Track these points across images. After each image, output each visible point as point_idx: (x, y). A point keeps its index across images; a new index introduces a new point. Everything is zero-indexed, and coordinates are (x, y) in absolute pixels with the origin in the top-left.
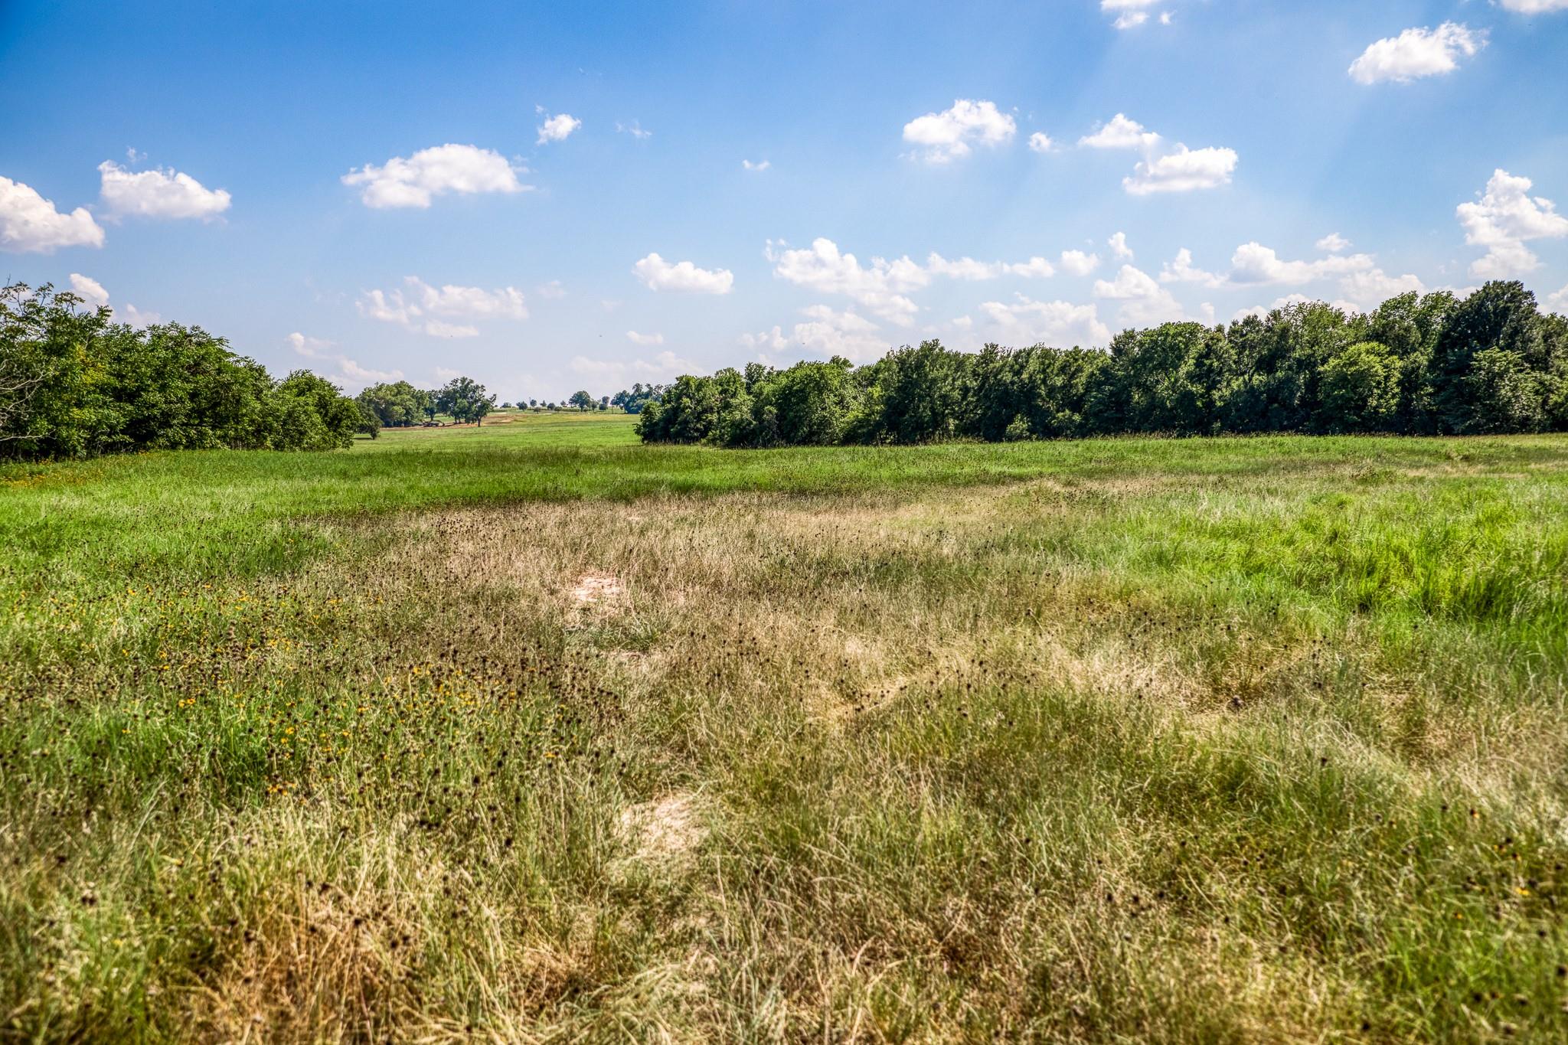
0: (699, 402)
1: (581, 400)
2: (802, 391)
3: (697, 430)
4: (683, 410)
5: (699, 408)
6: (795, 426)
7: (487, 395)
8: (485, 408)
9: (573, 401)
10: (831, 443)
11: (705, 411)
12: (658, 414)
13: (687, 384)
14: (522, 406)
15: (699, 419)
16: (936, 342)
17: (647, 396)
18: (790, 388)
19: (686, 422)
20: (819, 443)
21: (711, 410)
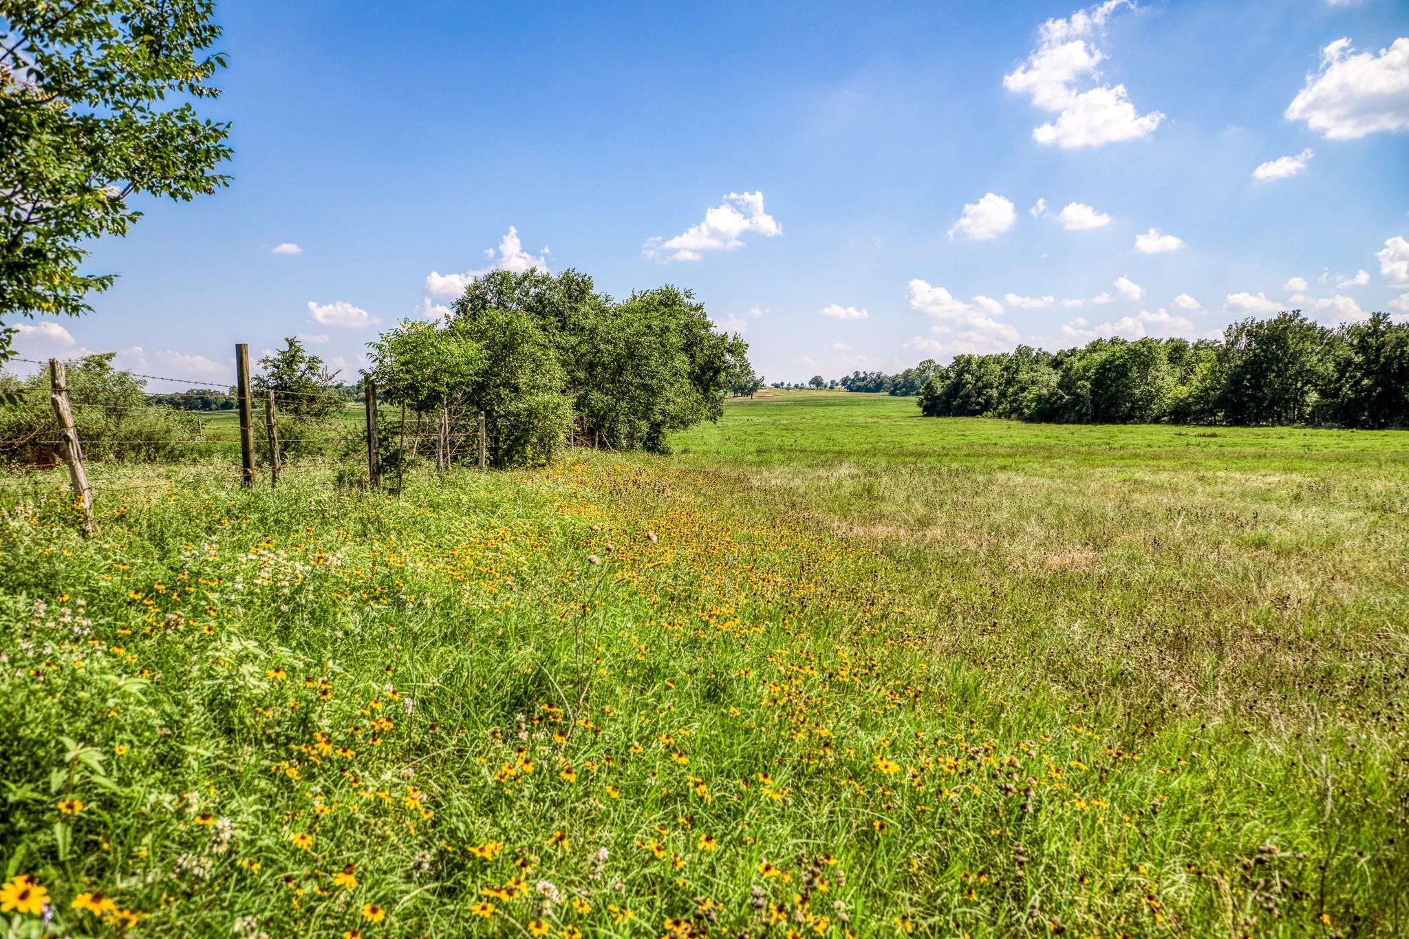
0: (979, 379)
1: (817, 382)
2: (1124, 366)
3: (978, 404)
4: (964, 386)
5: (980, 384)
6: (1114, 401)
7: (758, 377)
8: (756, 385)
9: (811, 383)
10: (1157, 421)
11: (985, 387)
12: (939, 389)
13: (969, 362)
14: (777, 386)
15: (979, 394)
16: (1297, 313)
17: (863, 379)
18: (1112, 362)
19: (968, 396)
20: (1142, 420)
21: (990, 386)
